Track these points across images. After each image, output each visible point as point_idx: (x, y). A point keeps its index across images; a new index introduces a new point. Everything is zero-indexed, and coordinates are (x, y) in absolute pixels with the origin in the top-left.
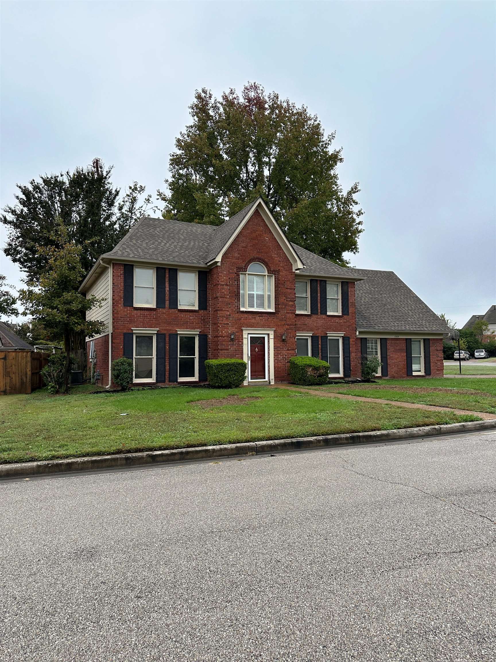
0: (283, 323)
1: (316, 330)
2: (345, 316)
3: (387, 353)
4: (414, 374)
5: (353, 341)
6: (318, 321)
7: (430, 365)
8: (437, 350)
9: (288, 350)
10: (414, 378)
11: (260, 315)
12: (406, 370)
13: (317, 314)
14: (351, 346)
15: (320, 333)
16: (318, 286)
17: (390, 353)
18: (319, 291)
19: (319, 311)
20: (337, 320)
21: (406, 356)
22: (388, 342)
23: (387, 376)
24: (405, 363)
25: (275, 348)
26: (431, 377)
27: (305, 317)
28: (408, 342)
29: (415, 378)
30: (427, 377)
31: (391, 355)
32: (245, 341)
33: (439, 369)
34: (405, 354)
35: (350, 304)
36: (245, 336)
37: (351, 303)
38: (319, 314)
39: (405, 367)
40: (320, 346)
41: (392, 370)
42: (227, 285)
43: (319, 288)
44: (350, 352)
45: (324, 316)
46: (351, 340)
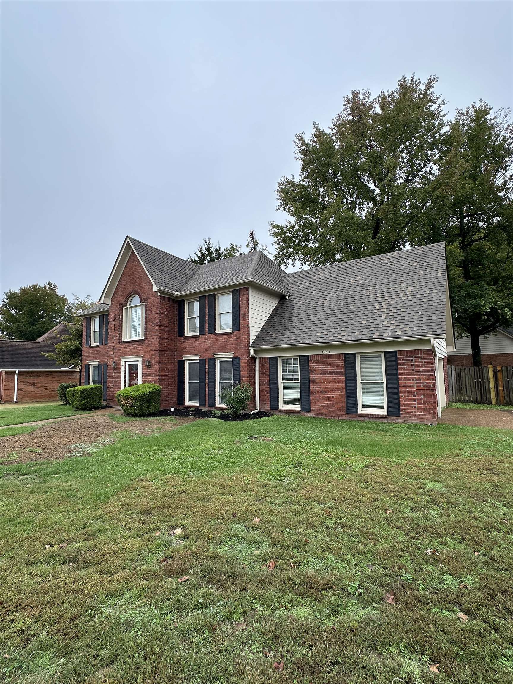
0: (149, 349)
1: (204, 352)
2: (235, 333)
3: (309, 377)
4: (361, 411)
5: (245, 363)
6: (207, 341)
7: (399, 398)
8: (418, 372)
9: (153, 376)
10: (360, 419)
11: (133, 344)
12: (344, 404)
13: (205, 334)
14: (241, 369)
15: (207, 356)
16: (207, 302)
17: (315, 377)
18: (207, 308)
19: (207, 330)
20: (226, 338)
21: (346, 381)
22: (312, 361)
23: (309, 412)
24: (344, 393)
25: (143, 374)
26: (399, 420)
27: (193, 339)
28: (349, 360)
29: (363, 419)
30: (393, 419)
31: (317, 381)
32: (123, 369)
33: (423, 406)
34: (343, 379)
35: (241, 316)
36: (123, 364)
37: (242, 314)
38: (207, 333)
39: (344, 399)
40: (207, 370)
41: (317, 403)
42: (114, 321)
43: (207, 305)
44: (240, 377)
45: (212, 336)
46: (242, 362)
